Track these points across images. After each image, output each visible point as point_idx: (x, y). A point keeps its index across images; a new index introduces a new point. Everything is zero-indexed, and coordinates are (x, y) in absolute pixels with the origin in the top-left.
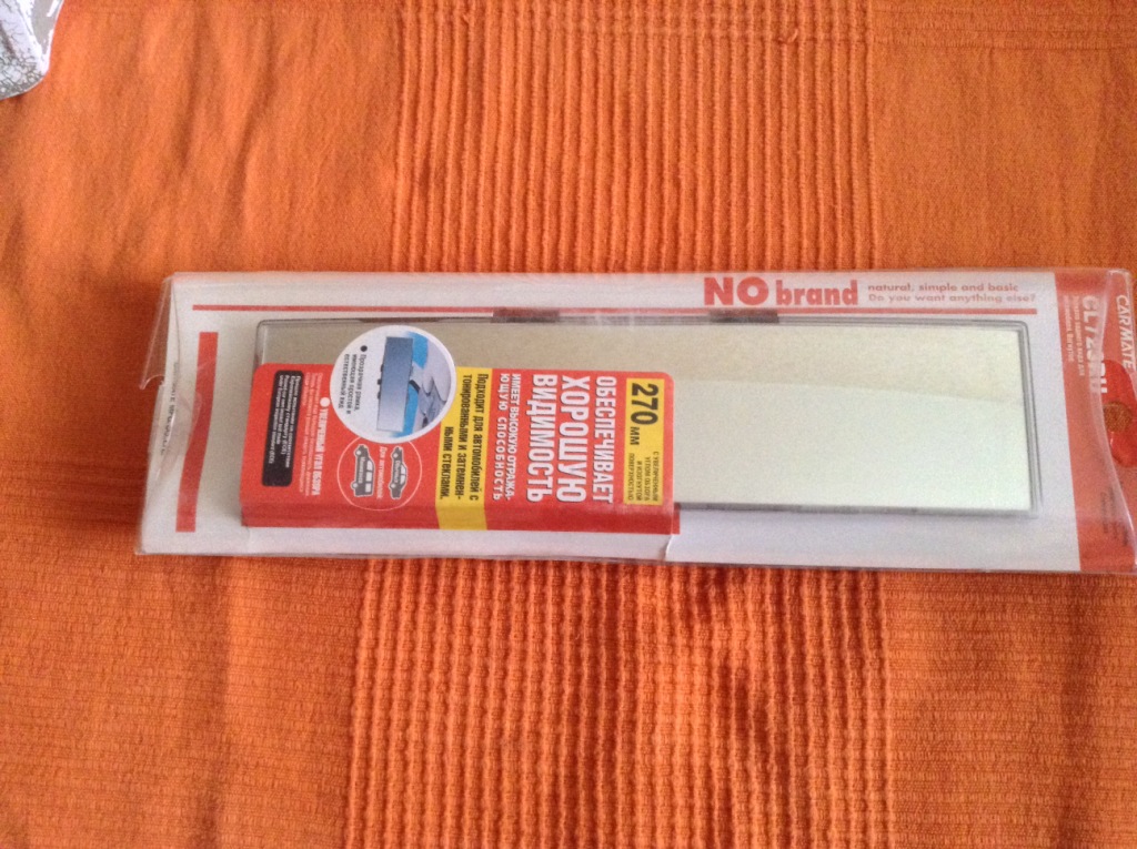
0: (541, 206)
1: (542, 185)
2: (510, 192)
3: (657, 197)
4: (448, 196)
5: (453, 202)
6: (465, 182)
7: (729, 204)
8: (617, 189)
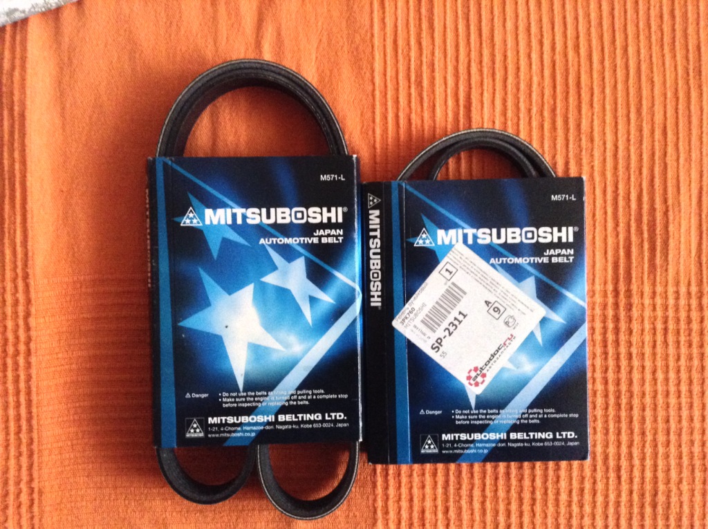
0: (481, 71)
1: (481, 55)
2: (457, 61)
3: (564, 60)
4: (413, 67)
5: (416, 72)
6: (424, 56)
7: (616, 66)
8: (534, 56)
